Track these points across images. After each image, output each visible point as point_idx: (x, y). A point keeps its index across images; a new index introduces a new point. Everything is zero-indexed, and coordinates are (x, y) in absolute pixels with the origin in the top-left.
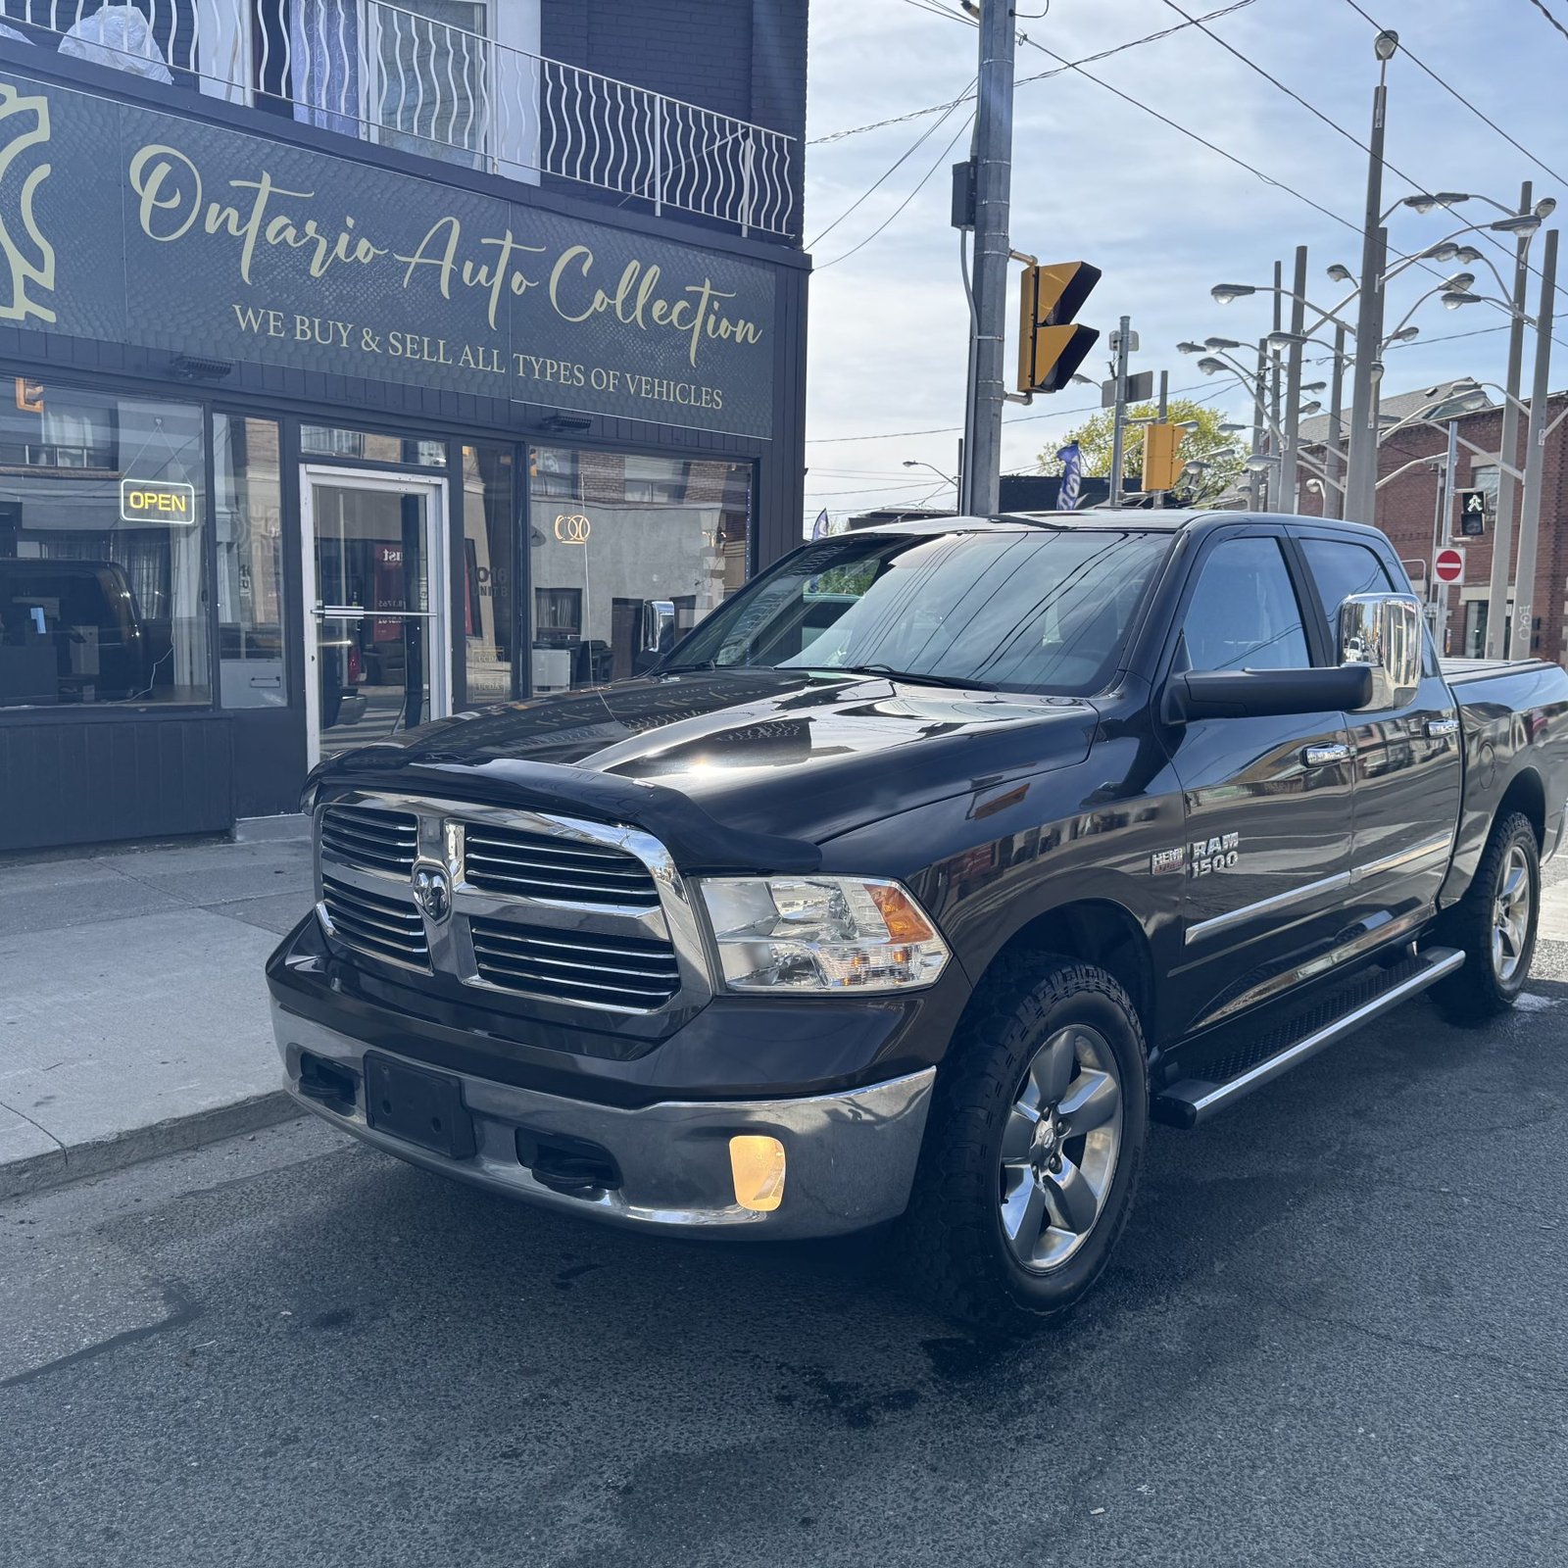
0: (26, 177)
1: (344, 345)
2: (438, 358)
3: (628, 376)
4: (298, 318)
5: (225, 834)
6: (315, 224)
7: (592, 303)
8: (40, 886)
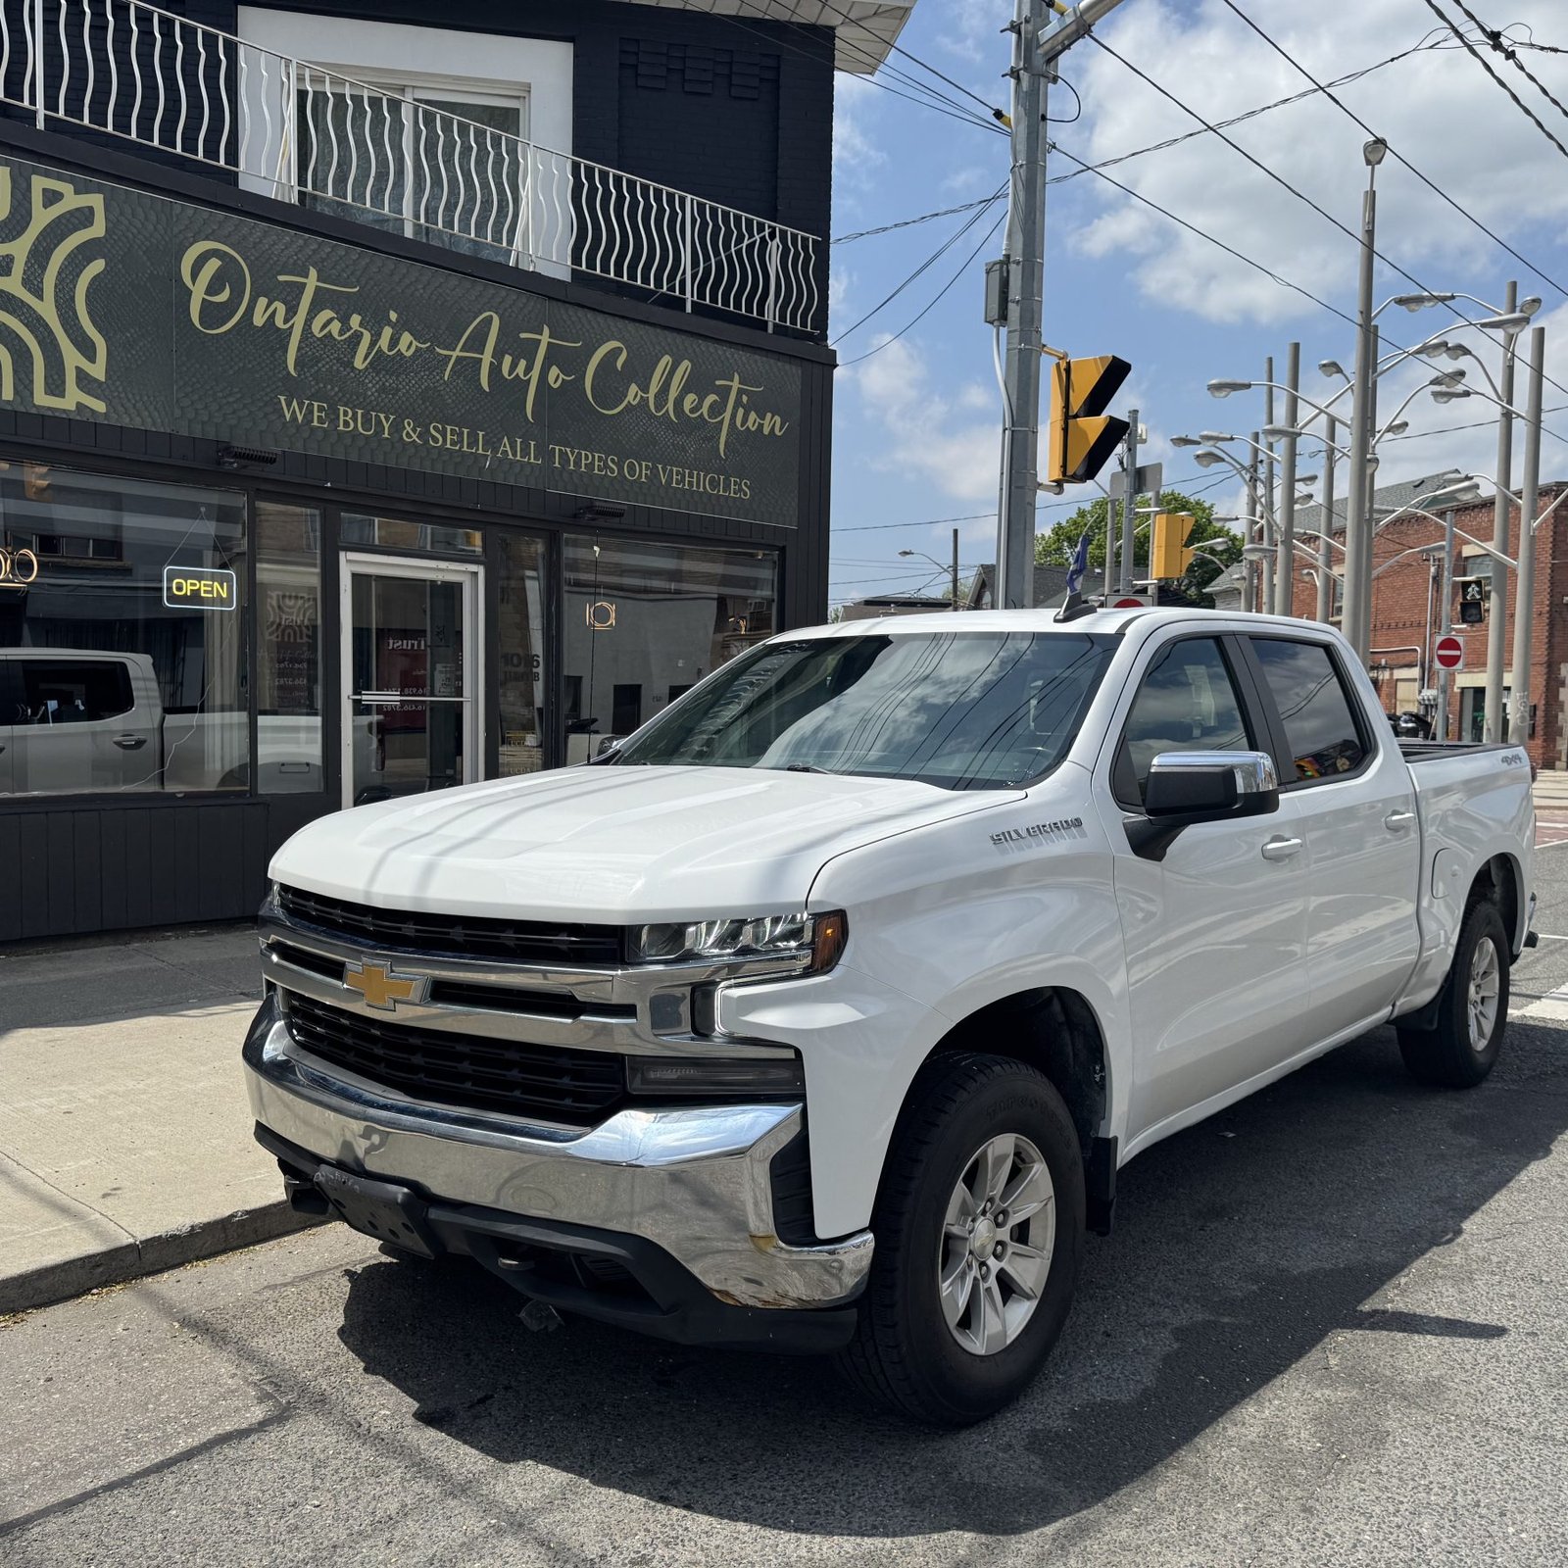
0: (81, 271)
1: (386, 435)
2: (478, 449)
3: (660, 466)
4: (342, 409)
6: (360, 318)
7: (626, 396)
8: (77, 973)
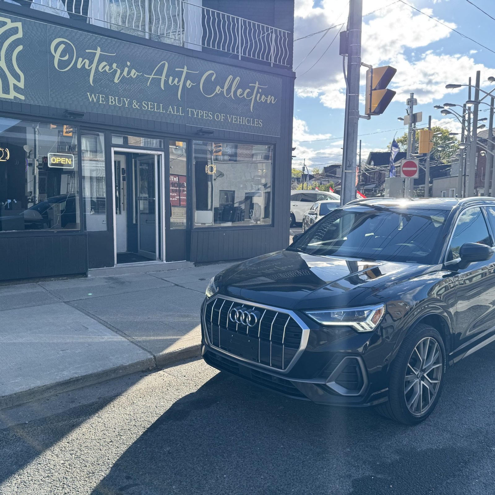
0: (14, 50)
1: (127, 106)
2: (160, 110)
3: (228, 116)
5: (85, 275)
6: (116, 64)
7: (215, 90)
8: (14, 293)
